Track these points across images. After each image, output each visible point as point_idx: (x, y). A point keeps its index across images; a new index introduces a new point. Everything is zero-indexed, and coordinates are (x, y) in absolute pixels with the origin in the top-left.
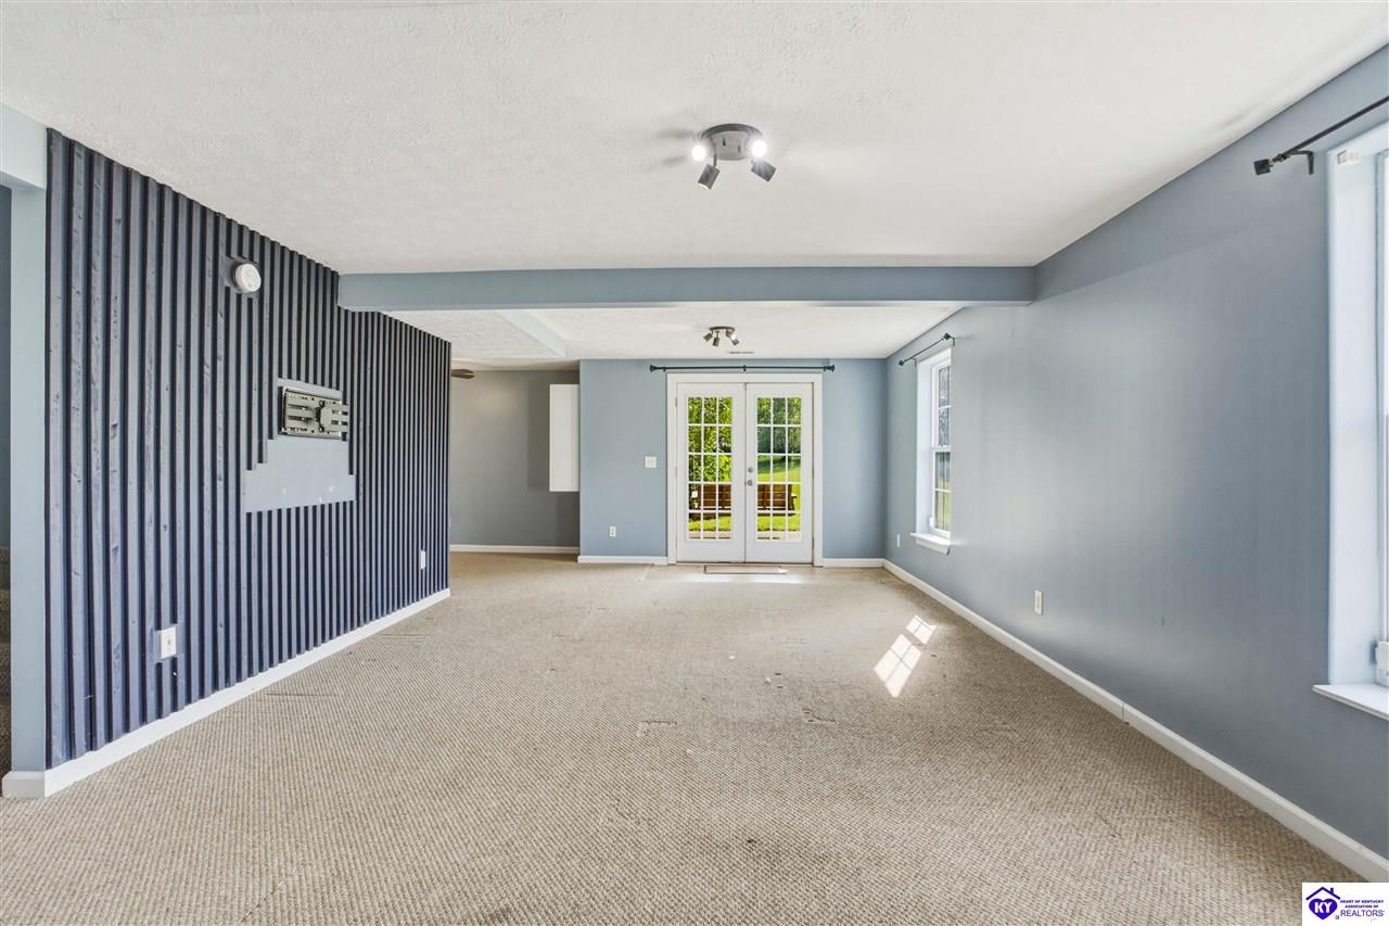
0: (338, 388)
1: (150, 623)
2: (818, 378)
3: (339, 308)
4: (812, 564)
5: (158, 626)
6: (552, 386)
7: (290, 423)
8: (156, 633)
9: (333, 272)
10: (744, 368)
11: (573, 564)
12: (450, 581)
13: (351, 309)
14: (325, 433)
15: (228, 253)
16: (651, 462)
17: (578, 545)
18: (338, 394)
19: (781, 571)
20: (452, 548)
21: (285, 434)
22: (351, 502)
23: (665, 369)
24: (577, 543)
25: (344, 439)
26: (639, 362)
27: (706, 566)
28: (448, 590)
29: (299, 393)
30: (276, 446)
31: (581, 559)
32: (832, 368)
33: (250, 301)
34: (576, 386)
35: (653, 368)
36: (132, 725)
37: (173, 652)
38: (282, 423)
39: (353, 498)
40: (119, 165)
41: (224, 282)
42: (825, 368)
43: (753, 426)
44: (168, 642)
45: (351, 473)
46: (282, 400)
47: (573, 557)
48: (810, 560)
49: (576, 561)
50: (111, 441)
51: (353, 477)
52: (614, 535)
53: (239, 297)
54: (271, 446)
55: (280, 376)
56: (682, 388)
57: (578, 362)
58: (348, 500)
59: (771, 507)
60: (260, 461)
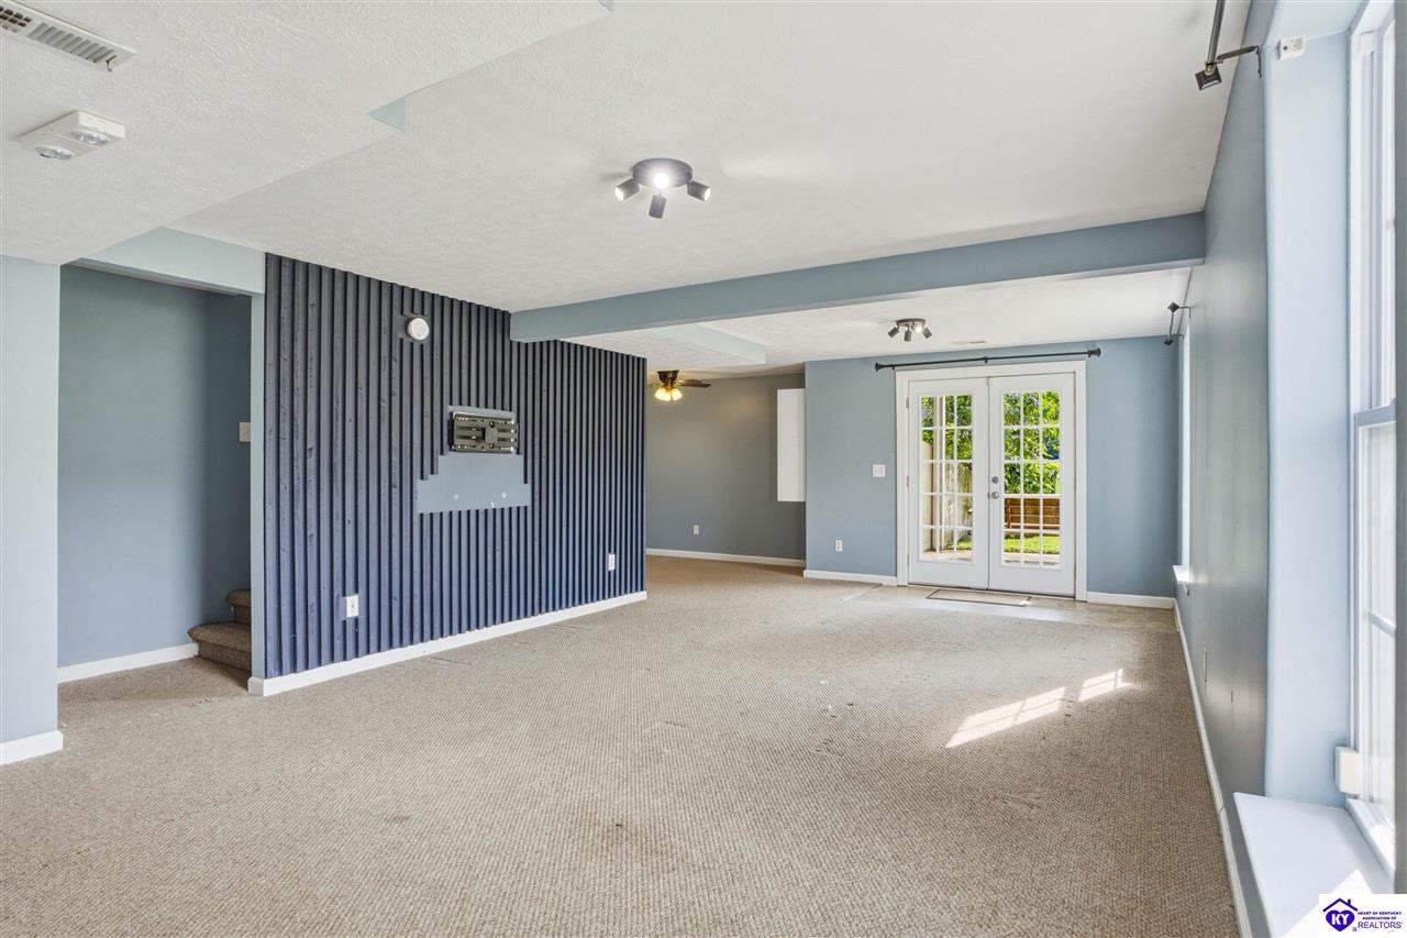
0: (511, 410)
1: (338, 590)
2: (1080, 366)
3: (511, 342)
4: (1074, 597)
5: (344, 594)
6: (779, 392)
7: (457, 441)
8: (341, 599)
9: (504, 312)
10: (986, 359)
11: (799, 577)
12: (646, 585)
13: (524, 340)
14: (496, 449)
15: (402, 313)
16: (879, 471)
17: (804, 558)
18: (512, 415)
19: (1023, 602)
20: (649, 551)
21: (455, 450)
22: (526, 508)
23: (893, 366)
24: (802, 556)
25: (518, 453)
26: (865, 360)
27: (937, 590)
28: (644, 593)
29: (466, 416)
30: (446, 461)
31: (807, 573)
32: (1098, 352)
33: (422, 346)
34: (802, 390)
35: (878, 367)
36: (323, 661)
37: (356, 614)
38: (451, 443)
39: (529, 504)
40: (313, 265)
41: (400, 335)
42: (1090, 353)
43: (1000, 427)
44: (352, 606)
45: (526, 482)
46: (451, 423)
47: (799, 571)
48: (1071, 592)
49: (802, 575)
50: (308, 460)
51: (529, 486)
52: (841, 550)
53: (412, 344)
54: (441, 460)
55: (451, 404)
56: (912, 388)
57: (804, 364)
58: (522, 505)
59: (1022, 524)
60: (432, 473)
